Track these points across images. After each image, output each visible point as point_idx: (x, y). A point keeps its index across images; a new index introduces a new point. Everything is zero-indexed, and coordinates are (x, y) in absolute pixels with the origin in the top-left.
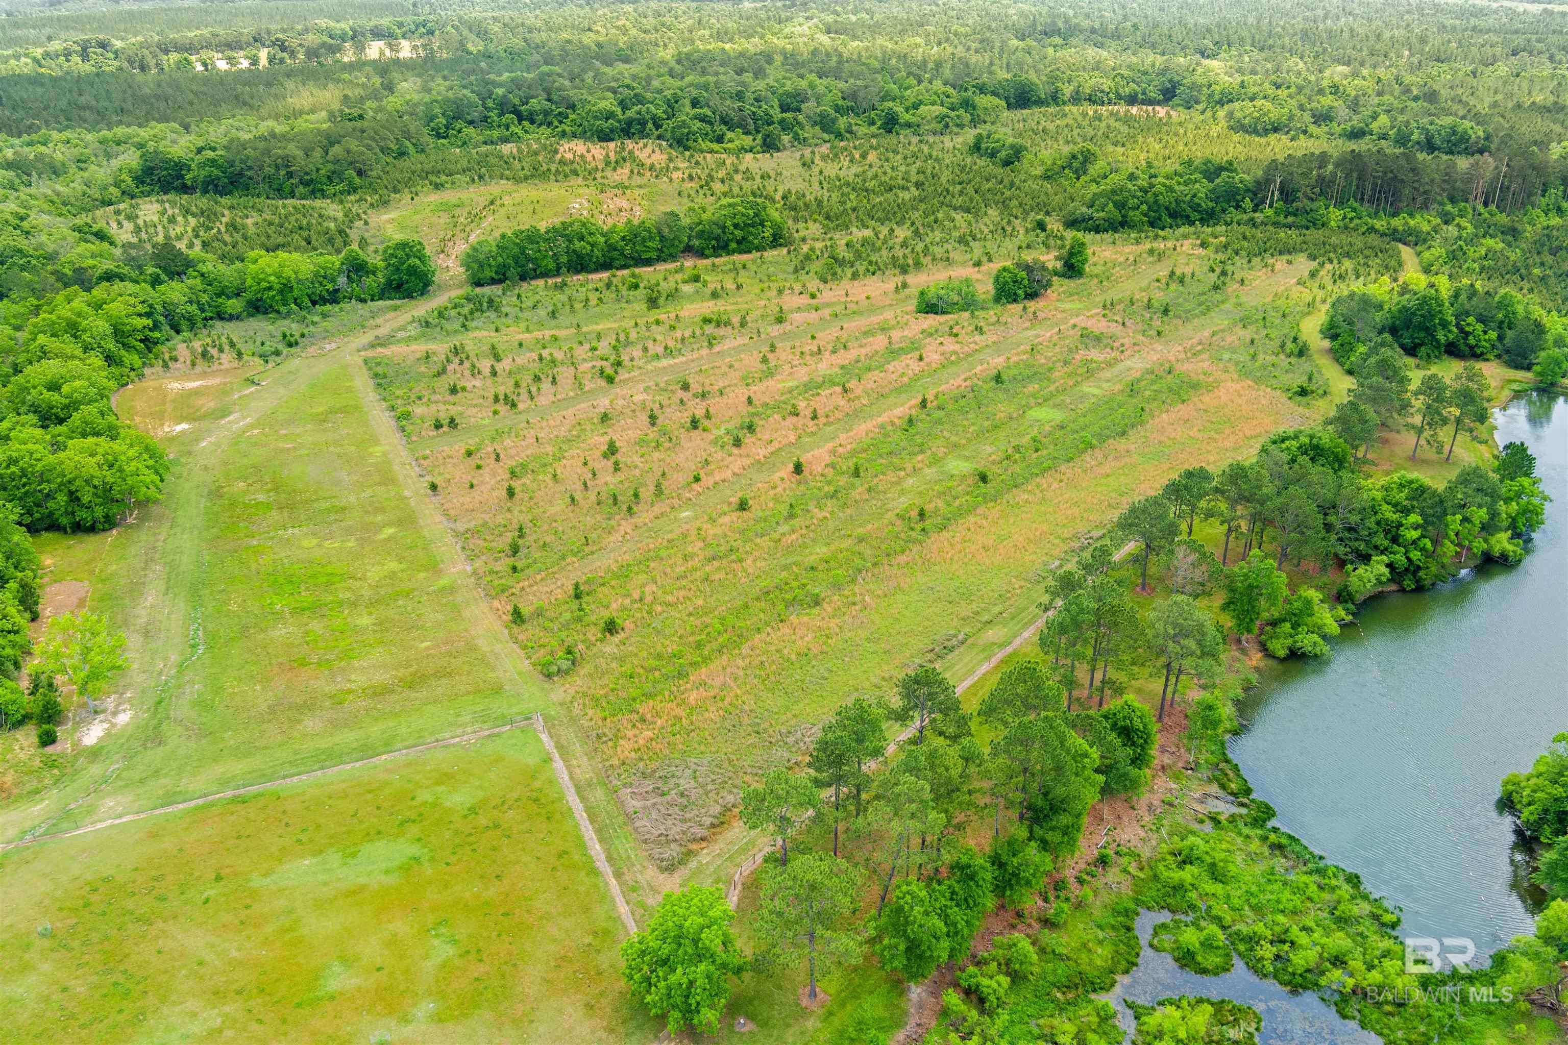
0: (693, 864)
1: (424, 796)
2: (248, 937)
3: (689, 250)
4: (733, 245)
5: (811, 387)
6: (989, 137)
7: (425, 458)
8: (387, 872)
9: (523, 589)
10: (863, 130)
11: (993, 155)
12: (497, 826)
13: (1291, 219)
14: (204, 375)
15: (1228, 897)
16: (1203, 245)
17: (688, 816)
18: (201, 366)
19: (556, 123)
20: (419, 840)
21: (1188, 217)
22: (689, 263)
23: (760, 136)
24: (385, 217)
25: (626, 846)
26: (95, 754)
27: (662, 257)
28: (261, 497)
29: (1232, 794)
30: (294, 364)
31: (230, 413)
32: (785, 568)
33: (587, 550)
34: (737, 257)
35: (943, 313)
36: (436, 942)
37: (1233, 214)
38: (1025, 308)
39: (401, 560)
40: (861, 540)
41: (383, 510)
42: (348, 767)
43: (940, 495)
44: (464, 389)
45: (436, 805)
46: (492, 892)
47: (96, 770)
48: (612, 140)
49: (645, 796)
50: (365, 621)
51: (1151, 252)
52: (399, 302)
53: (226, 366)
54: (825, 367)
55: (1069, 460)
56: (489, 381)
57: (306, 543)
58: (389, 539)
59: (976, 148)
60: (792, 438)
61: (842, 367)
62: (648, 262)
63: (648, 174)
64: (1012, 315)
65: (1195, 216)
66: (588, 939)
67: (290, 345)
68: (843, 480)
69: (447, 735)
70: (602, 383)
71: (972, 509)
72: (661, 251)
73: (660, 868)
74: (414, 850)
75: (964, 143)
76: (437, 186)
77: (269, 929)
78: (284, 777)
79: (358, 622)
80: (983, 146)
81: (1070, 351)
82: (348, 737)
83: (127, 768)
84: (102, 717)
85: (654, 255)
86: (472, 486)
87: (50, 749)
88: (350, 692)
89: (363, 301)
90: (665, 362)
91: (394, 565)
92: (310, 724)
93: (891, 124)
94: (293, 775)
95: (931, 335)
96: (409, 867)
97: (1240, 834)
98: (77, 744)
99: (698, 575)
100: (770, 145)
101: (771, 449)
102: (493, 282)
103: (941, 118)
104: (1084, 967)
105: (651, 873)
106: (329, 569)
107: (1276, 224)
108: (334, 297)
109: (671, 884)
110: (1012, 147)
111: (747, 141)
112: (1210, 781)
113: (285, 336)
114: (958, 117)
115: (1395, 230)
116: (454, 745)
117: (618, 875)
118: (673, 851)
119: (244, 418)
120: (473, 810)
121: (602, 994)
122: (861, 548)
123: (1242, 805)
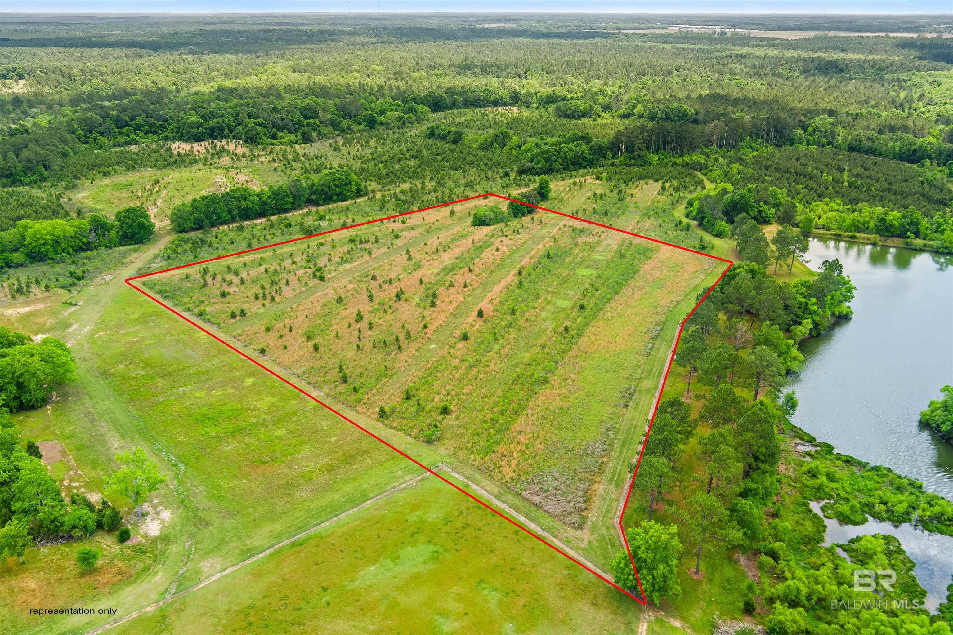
0: (589, 523)
1: (412, 518)
2: (373, 617)
3: (310, 202)
4: (335, 197)
5: (447, 270)
6: (438, 127)
7: (240, 335)
8: (425, 563)
9: (369, 399)
10: (355, 127)
11: (443, 138)
12: (468, 525)
13: (633, 161)
14: (26, 304)
15: (843, 488)
16: (598, 178)
17: (569, 499)
18: (20, 298)
19: (160, 132)
20: (429, 542)
21: (580, 164)
22: (314, 209)
23: (299, 134)
24: (80, 195)
25: (547, 521)
26: (165, 539)
27: (295, 207)
28: (143, 372)
29: (808, 442)
30: (91, 290)
31: (70, 325)
32: (516, 366)
33: (390, 373)
34: (339, 204)
35: (488, 225)
36: (486, 592)
37: (603, 161)
38: (533, 218)
39: (273, 395)
40: (544, 347)
41: (237, 370)
42: (351, 512)
43: (566, 318)
44: (229, 294)
45: (423, 521)
46: (495, 559)
47: (174, 548)
48: (203, 140)
49: (536, 493)
50: (281, 433)
51: (575, 184)
52: (136, 246)
53: (40, 296)
54: (447, 259)
55: (617, 293)
56: (242, 288)
57: (198, 394)
58: (254, 385)
59: (431, 134)
60: (462, 299)
61: (457, 259)
62: (286, 211)
63: (244, 159)
64: (527, 223)
65: (584, 163)
66: (566, 572)
67: (79, 279)
68: (509, 318)
69: (396, 484)
70: (317, 281)
71: (587, 325)
72: (293, 203)
73: (574, 528)
74: (431, 548)
75: (422, 132)
76: (106, 174)
77: (382, 608)
78: (316, 525)
79: (276, 433)
80: (436, 133)
81: (573, 238)
82: (335, 496)
83: (198, 543)
84: (149, 518)
85: (290, 206)
86: (285, 348)
87: (128, 543)
88: (310, 472)
89: (110, 248)
90: (347, 266)
91: (271, 399)
92: (301, 494)
93: (372, 123)
94: (319, 524)
95: (492, 237)
96: (436, 557)
97: (826, 459)
98: (146, 536)
99: (469, 376)
100: (306, 139)
101: (454, 305)
102: (193, 229)
103: (400, 119)
104: (805, 533)
105: (571, 532)
106: (229, 407)
107: (626, 165)
108: (88, 247)
109: (585, 535)
110: (456, 133)
111: (292, 137)
112: (794, 437)
113: (71, 273)
114: (409, 117)
115: (687, 164)
116: (406, 488)
117: (555, 536)
118: (575, 518)
119: (85, 326)
120: (447, 520)
121: (595, 597)
122: (547, 350)
123: (816, 446)
